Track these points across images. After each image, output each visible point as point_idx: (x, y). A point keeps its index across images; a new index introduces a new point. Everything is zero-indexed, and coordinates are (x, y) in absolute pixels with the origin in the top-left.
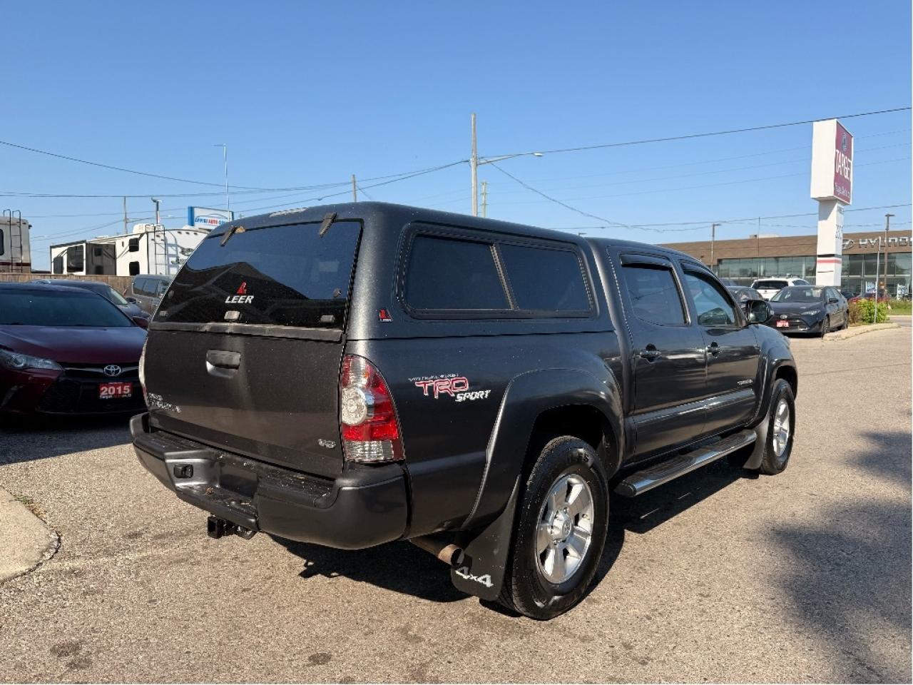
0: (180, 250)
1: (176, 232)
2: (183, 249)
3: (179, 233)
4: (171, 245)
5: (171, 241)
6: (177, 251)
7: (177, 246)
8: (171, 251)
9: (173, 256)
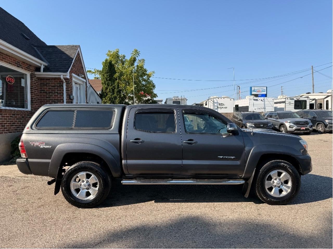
0: (218, 104)
1: (217, 98)
2: (219, 104)
3: (218, 98)
4: (216, 103)
5: (216, 101)
6: (217, 104)
7: (217, 103)
8: (216, 105)
9: (216, 106)
